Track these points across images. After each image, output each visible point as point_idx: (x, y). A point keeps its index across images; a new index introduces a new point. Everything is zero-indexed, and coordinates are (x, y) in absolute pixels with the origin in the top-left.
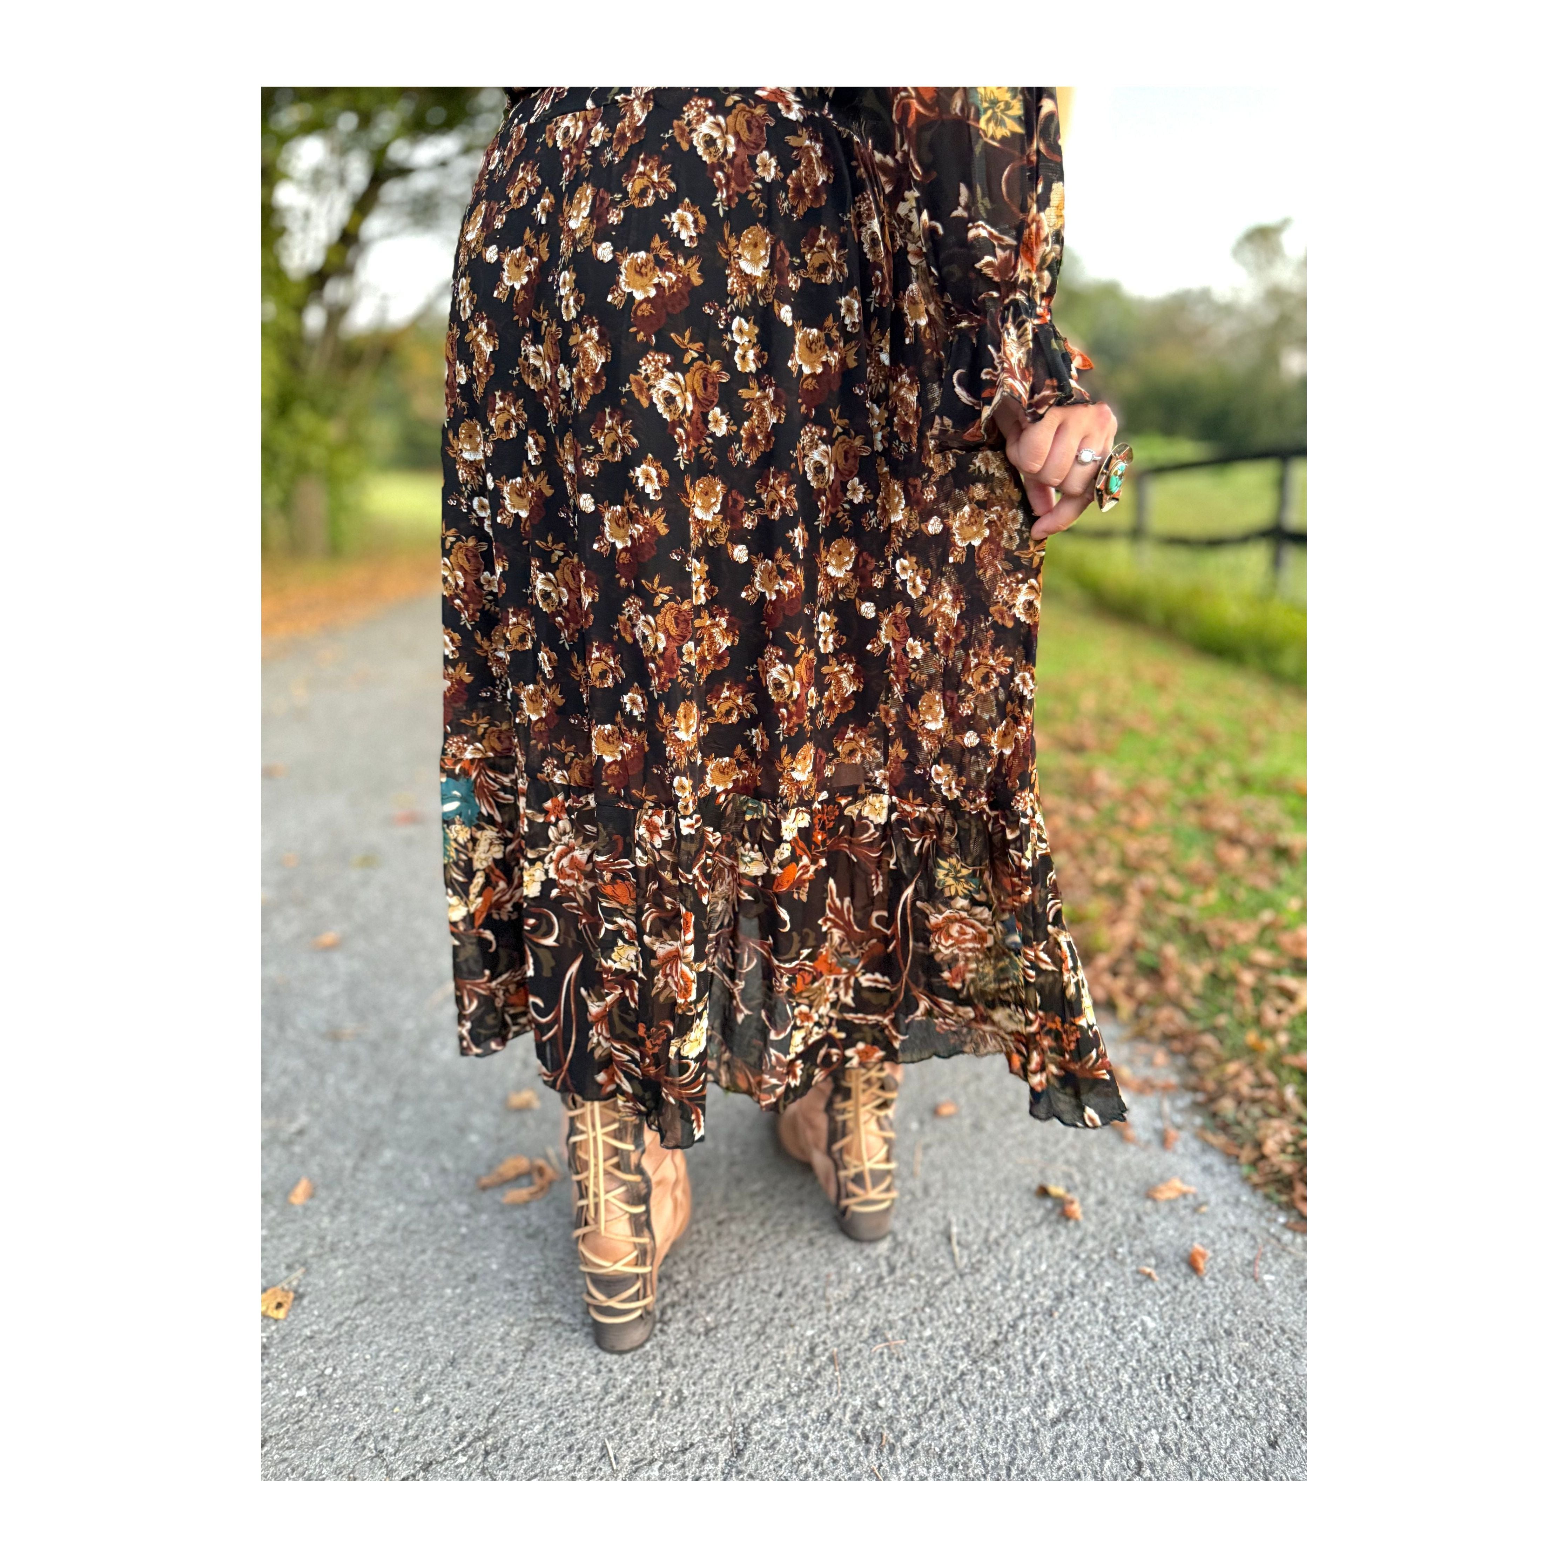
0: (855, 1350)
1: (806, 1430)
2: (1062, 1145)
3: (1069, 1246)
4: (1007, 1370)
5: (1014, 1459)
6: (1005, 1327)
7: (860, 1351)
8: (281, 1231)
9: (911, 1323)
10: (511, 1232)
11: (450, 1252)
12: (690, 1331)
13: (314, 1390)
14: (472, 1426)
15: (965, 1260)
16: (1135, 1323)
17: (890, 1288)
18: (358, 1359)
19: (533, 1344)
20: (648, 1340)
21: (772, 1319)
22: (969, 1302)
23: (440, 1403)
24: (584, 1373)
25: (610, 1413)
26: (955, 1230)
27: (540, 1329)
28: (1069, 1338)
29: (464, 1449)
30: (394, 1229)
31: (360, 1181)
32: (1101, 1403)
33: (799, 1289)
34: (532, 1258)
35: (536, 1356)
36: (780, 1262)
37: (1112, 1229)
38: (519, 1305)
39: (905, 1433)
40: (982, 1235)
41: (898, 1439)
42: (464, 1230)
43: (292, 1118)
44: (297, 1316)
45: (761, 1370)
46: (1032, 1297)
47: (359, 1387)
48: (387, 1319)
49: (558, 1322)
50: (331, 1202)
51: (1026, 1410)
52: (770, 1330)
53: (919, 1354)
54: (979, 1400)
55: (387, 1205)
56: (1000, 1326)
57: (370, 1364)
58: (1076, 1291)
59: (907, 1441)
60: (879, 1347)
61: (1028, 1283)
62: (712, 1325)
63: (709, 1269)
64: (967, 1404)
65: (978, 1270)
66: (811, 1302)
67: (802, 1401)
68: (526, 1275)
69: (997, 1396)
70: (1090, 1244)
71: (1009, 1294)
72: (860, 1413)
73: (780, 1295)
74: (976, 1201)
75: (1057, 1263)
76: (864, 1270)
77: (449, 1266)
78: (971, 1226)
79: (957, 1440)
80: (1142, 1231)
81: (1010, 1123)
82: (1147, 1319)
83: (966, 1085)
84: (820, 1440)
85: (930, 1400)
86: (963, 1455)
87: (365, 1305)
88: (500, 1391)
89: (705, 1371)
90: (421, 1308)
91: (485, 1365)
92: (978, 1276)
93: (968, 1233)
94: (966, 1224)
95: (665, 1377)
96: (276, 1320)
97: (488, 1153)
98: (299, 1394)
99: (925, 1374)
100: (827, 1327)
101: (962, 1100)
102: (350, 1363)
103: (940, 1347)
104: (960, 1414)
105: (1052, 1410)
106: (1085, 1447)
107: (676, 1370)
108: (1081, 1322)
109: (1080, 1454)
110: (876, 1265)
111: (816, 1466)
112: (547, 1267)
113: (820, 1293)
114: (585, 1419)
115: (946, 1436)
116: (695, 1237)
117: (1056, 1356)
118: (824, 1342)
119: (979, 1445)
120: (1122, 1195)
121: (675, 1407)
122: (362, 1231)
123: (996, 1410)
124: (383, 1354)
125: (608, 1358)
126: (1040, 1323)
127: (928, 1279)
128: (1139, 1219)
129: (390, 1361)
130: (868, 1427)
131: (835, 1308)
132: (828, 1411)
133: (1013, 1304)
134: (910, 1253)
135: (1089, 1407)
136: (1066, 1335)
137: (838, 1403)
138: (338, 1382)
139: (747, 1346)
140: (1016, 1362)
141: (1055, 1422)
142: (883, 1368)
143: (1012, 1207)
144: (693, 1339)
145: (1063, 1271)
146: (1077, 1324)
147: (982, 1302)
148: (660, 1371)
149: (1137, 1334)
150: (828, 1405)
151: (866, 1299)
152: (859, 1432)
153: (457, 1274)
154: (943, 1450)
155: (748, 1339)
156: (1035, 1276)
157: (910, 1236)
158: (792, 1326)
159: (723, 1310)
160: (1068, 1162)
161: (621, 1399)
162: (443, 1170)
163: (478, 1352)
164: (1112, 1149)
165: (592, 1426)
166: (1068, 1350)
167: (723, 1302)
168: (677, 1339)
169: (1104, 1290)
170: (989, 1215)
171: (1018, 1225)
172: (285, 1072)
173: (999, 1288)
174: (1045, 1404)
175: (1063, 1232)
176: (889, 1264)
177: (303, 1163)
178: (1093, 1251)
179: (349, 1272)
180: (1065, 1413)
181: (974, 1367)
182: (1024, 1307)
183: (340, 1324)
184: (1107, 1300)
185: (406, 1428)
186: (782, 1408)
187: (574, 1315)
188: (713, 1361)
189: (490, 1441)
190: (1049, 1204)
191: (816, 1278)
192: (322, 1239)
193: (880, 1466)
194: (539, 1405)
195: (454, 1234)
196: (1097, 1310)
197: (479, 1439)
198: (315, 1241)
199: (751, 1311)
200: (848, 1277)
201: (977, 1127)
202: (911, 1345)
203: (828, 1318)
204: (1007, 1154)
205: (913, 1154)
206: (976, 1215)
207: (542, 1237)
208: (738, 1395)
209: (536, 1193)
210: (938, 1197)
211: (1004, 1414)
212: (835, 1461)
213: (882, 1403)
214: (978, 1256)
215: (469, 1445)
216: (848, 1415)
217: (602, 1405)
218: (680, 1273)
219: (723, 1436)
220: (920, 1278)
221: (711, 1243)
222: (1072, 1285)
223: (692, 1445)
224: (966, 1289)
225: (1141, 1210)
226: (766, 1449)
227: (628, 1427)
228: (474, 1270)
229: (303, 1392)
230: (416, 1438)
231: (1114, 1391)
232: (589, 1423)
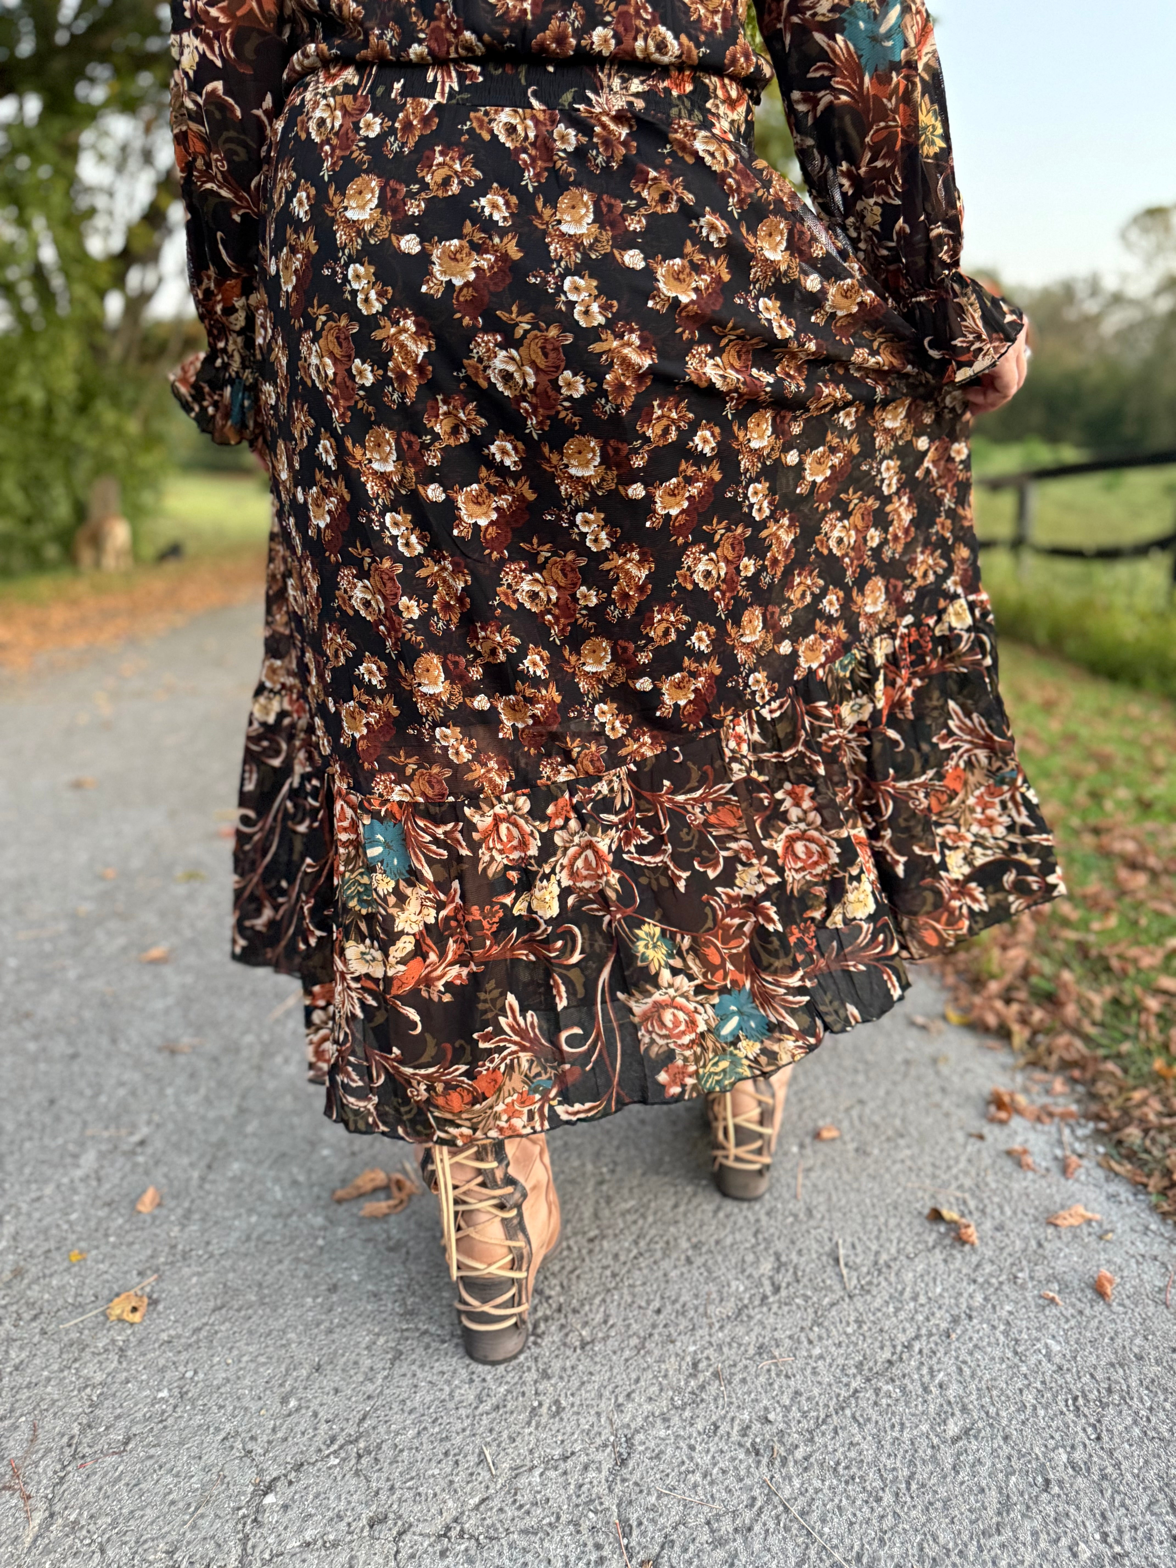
0: (740, 1366)
1: (693, 1442)
2: (954, 1171)
3: (964, 1271)
4: (903, 1389)
5: (913, 1474)
6: (899, 1348)
7: (746, 1367)
8: (129, 1238)
9: (799, 1342)
10: (371, 1245)
11: (306, 1263)
12: (565, 1344)
13: (176, 1392)
14: (342, 1430)
15: (854, 1282)
16: (1038, 1346)
17: (775, 1308)
18: (219, 1363)
19: (401, 1353)
20: (521, 1352)
21: (651, 1335)
22: (860, 1323)
23: (308, 1408)
24: (457, 1382)
25: (485, 1421)
26: (842, 1252)
27: (407, 1339)
28: (968, 1359)
29: (335, 1452)
30: (248, 1238)
31: (209, 1193)
32: (1004, 1422)
33: (678, 1306)
34: (395, 1270)
35: (405, 1365)
36: (657, 1279)
37: (1010, 1255)
38: (384, 1315)
39: (797, 1447)
40: (872, 1258)
41: (790, 1452)
42: (320, 1242)
43: (133, 1128)
44: (152, 1320)
45: (642, 1383)
46: (928, 1319)
47: (222, 1390)
48: (247, 1326)
49: (426, 1332)
50: (180, 1211)
51: (925, 1427)
52: (650, 1345)
53: (809, 1371)
54: (874, 1418)
55: (238, 1216)
56: (894, 1347)
57: (233, 1369)
58: (974, 1314)
59: (799, 1454)
60: (766, 1364)
61: (922, 1305)
62: (589, 1339)
63: (582, 1285)
64: (861, 1420)
65: (868, 1292)
66: (692, 1319)
67: (687, 1414)
68: (389, 1286)
69: (893, 1413)
70: (988, 1268)
71: (902, 1315)
72: (749, 1427)
73: (659, 1311)
74: (864, 1225)
75: (953, 1287)
76: (746, 1289)
77: (307, 1276)
78: (859, 1249)
79: (852, 1454)
80: (1045, 1257)
81: (897, 1147)
82: (1050, 1342)
83: (848, 1110)
84: (708, 1451)
85: (822, 1416)
86: (860, 1468)
87: (224, 1311)
88: (369, 1397)
89: (583, 1383)
90: (282, 1316)
91: (352, 1372)
92: (869, 1297)
93: (856, 1255)
94: (854, 1247)
95: (541, 1388)
96: (132, 1324)
97: (341, 1167)
98: (160, 1395)
99: (816, 1391)
100: (711, 1343)
101: (846, 1124)
102: (212, 1366)
103: (830, 1365)
104: (855, 1429)
105: (953, 1428)
106: (989, 1464)
107: (553, 1381)
108: (980, 1344)
109: (983, 1471)
110: (760, 1284)
111: (705, 1476)
112: (412, 1279)
113: (701, 1310)
114: (459, 1426)
115: (841, 1450)
116: (565, 1253)
117: (955, 1376)
118: (708, 1358)
119: (876, 1460)
120: (1022, 1221)
121: (554, 1417)
122: (215, 1241)
123: (893, 1426)
124: (245, 1359)
125: (480, 1368)
126: (936, 1344)
127: (815, 1299)
128: (1040, 1245)
129: (252, 1366)
130: (758, 1440)
131: (717, 1325)
132: (714, 1424)
133: (907, 1325)
134: (795, 1273)
135: (991, 1425)
136: (964, 1356)
137: (725, 1417)
138: (200, 1385)
139: (627, 1360)
140: (913, 1381)
141: (955, 1440)
142: (771, 1384)
143: (902, 1231)
144: (569, 1352)
145: (960, 1294)
146: (976, 1346)
147: (874, 1323)
148: (536, 1382)
149: (1040, 1357)
150: (714, 1418)
151: (750, 1317)
152: (748, 1445)
153: (317, 1284)
154: (838, 1463)
155: (627, 1353)
156: (929, 1299)
157: (794, 1256)
158: (673, 1342)
159: (600, 1324)
160: (960, 1187)
161: (497, 1408)
162: (295, 1183)
163: (344, 1359)
164: (1010, 1177)
165: (468, 1432)
166: (967, 1371)
167: (599, 1317)
168: (551, 1352)
169: (1004, 1314)
170: (878, 1238)
171: (910, 1249)
172: (122, 1084)
173: (891, 1309)
174: (945, 1422)
175: (959, 1256)
176: (773, 1284)
177: (147, 1173)
178: (991, 1275)
179: (204, 1279)
180: (967, 1432)
181: (868, 1385)
182: (919, 1329)
183: (198, 1330)
184: (1008, 1323)
185: (274, 1430)
186: (665, 1420)
187: (442, 1327)
188: (591, 1374)
189: (362, 1445)
190: (942, 1229)
191: (696, 1296)
192: (174, 1247)
193: (772, 1477)
194: (410, 1412)
195: (311, 1246)
196: (997, 1333)
197: (351, 1442)
198: (166, 1249)
199: (628, 1326)
200: (729, 1295)
201: (862, 1151)
202: (800, 1363)
203: (710, 1335)
204: (895, 1178)
205: (795, 1177)
206: (865, 1238)
207: (404, 1250)
208: (619, 1407)
209: (396, 1206)
210: (823, 1218)
211: (902, 1430)
212: (724, 1472)
213: (771, 1417)
214: (868, 1278)
215: (341, 1447)
216: (736, 1428)
217: (477, 1412)
218: (551, 1288)
219: (605, 1446)
220: (806, 1298)
221: (583, 1260)
222: (970, 1308)
223: (573, 1453)
224: (856, 1310)
225: (1042, 1236)
226: (651, 1458)
227: (505, 1434)
228: (334, 1280)
229: (164, 1394)
230: (286, 1439)
231: (1018, 1410)
232: (464, 1430)
